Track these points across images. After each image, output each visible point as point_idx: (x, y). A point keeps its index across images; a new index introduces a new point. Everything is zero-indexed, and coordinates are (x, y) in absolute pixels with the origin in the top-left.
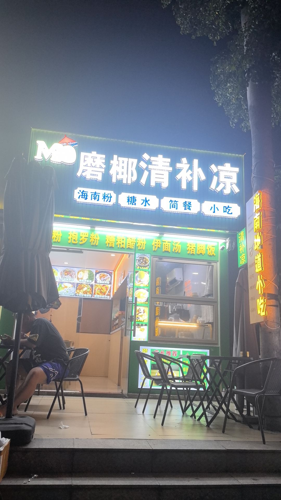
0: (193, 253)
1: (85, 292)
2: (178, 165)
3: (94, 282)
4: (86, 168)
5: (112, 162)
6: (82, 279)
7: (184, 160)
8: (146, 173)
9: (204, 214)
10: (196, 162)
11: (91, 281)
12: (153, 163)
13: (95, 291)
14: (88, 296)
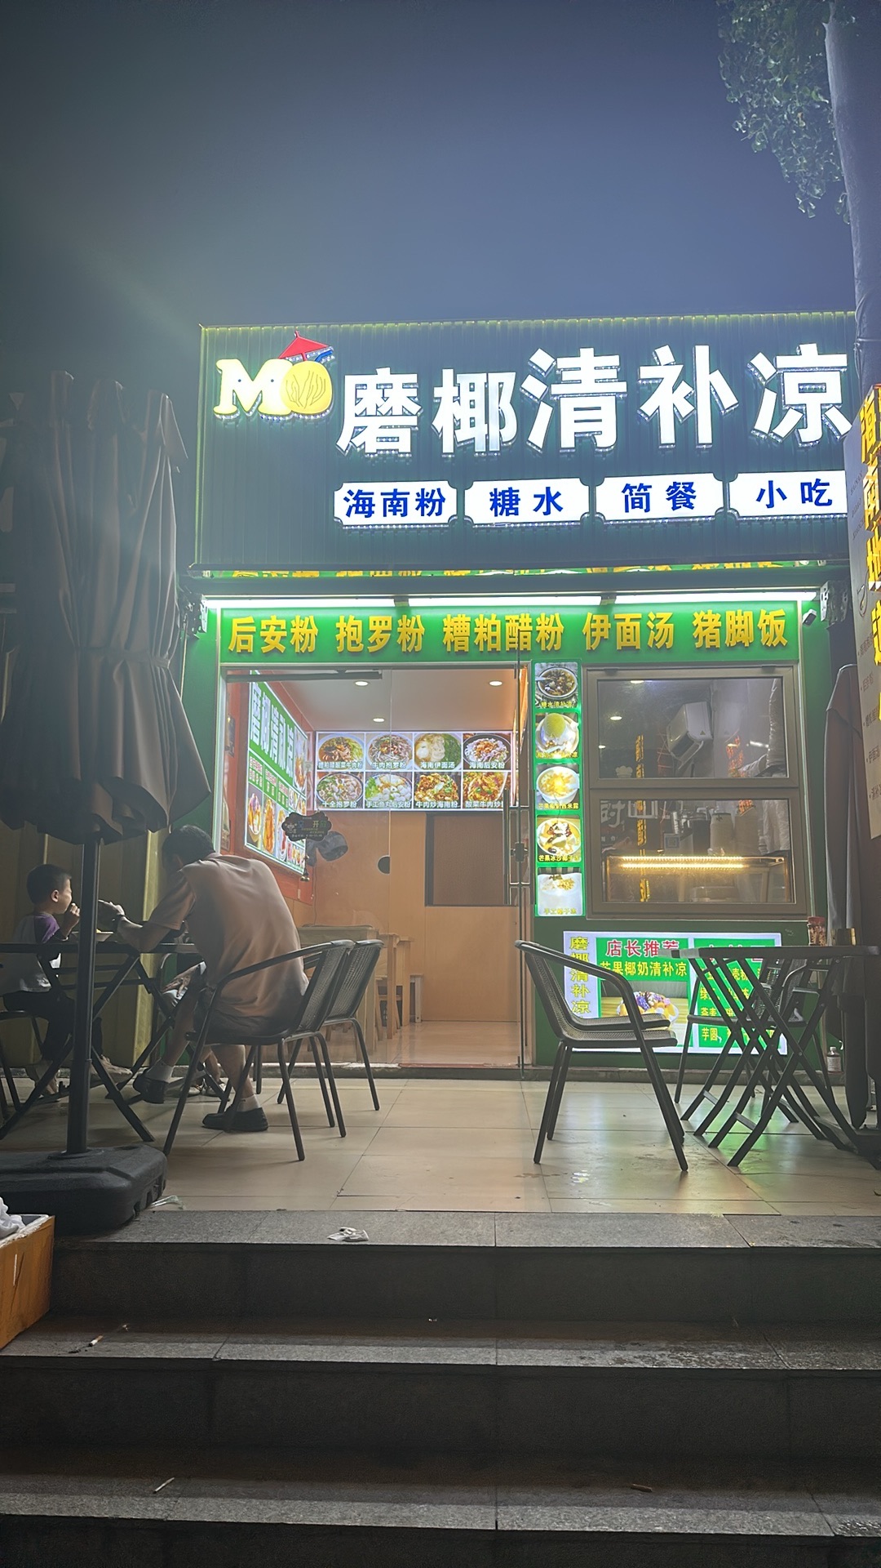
0: (713, 643)
1: (439, 796)
2: (646, 372)
3: (461, 765)
4: (361, 421)
5: (437, 392)
6: (427, 760)
7: (664, 353)
8: (545, 412)
9: (736, 516)
10: (702, 353)
11: (452, 764)
12: (566, 376)
13: (467, 790)
14: (449, 805)
